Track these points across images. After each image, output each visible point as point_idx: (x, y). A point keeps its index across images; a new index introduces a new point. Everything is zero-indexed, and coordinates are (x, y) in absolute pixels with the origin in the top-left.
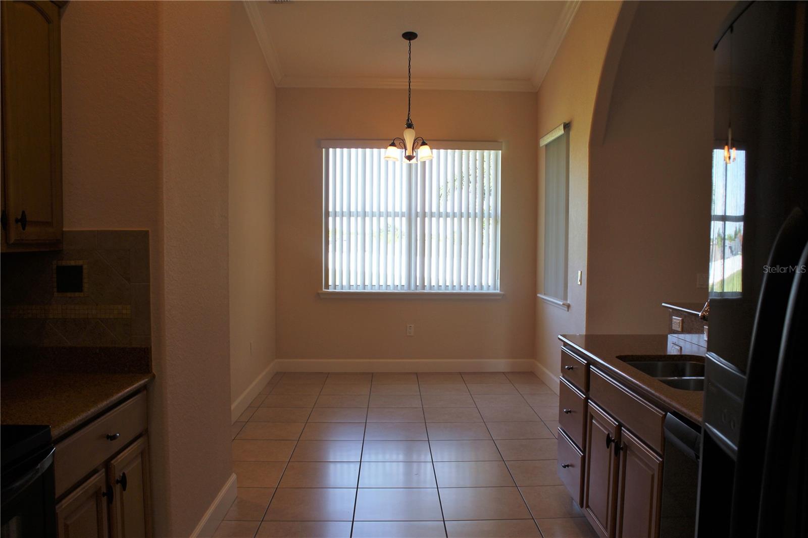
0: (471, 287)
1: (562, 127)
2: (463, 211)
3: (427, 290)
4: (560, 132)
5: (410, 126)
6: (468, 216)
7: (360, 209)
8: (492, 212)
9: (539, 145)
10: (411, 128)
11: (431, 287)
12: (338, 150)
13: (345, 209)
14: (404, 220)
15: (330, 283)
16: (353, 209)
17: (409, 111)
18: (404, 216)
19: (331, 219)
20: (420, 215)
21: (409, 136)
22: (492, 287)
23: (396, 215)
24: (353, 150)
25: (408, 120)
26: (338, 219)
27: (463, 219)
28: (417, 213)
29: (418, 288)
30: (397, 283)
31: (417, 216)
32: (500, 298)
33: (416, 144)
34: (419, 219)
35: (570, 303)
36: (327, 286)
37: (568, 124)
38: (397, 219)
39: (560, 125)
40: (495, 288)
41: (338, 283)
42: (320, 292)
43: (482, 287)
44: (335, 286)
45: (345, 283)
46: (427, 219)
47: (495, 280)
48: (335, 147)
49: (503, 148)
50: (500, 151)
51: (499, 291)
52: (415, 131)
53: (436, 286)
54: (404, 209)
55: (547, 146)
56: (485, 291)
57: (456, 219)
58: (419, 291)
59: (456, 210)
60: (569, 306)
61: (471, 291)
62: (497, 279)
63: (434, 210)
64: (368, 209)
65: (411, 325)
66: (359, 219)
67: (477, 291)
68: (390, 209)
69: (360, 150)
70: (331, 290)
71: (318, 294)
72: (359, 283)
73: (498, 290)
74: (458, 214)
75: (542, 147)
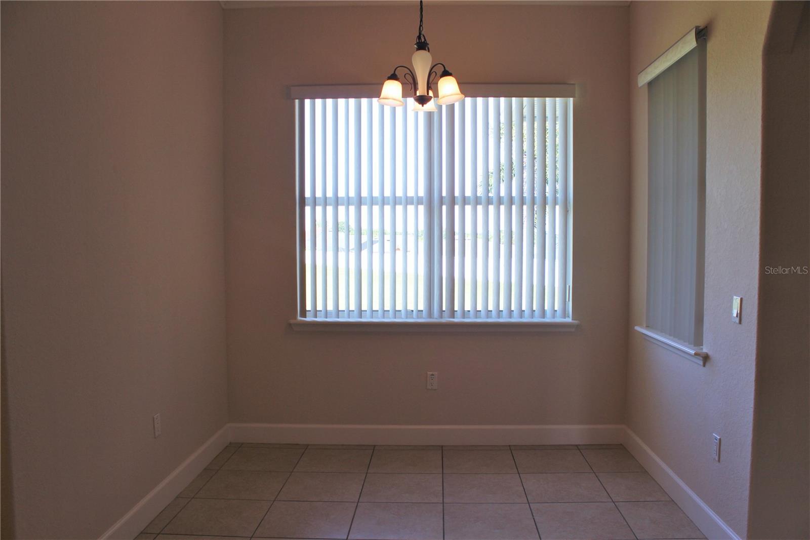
0: (527, 313)
1: (693, 34)
2: (514, 194)
3: (458, 319)
4: (690, 43)
5: (422, 46)
6: (522, 201)
7: (352, 194)
8: (559, 195)
9: (638, 84)
10: (425, 49)
11: (464, 313)
12: (319, 102)
13: (330, 194)
14: (421, 208)
15: (309, 307)
16: (342, 193)
17: (421, 21)
18: (422, 204)
19: (308, 209)
20: (446, 201)
21: (421, 64)
22: (559, 313)
23: (408, 201)
24: (341, 102)
25: (419, 37)
26: (319, 209)
27: (514, 207)
28: (441, 198)
29: (445, 314)
30: (411, 307)
31: (441, 204)
32: (573, 330)
33: (433, 75)
34: (444, 208)
35: (710, 353)
36: (304, 312)
37: (702, 30)
38: (411, 208)
39: (690, 31)
40: (565, 314)
41: (320, 307)
42: (292, 321)
43: (543, 313)
44: (316, 311)
45: (330, 307)
46: (457, 208)
47: (566, 301)
48: (313, 97)
49: (577, 93)
50: (571, 100)
51: (569, 320)
52: (431, 53)
53: (472, 313)
54: (422, 193)
55: (650, 84)
56: (548, 319)
57: (502, 208)
58: (446, 319)
59: (503, 194)
60: (706, 358)
61: (526, 319)
62: (567, 300)
63: (468, 193)
64: (365, 193)
65: (434, 373)
66: (352, 209)
67: (537, 319)
68: (399, 193)
69: (352, 101)
70: (309, 318)
71: (290, 325)
72: (352, 307)
73: (568, 317)
74: (505, 200)
75: (641, 87)
